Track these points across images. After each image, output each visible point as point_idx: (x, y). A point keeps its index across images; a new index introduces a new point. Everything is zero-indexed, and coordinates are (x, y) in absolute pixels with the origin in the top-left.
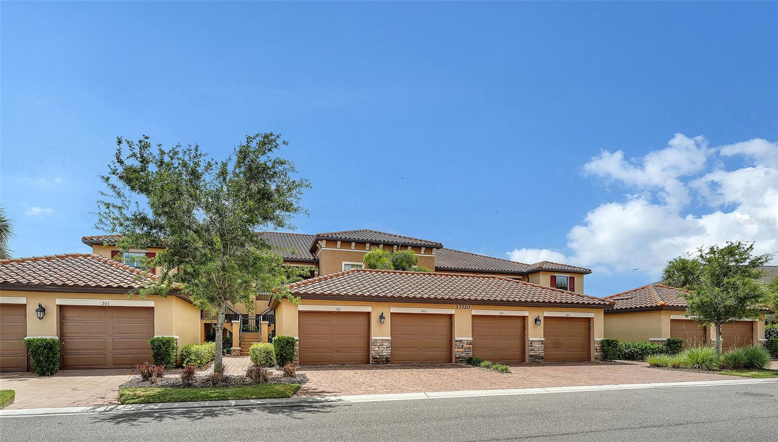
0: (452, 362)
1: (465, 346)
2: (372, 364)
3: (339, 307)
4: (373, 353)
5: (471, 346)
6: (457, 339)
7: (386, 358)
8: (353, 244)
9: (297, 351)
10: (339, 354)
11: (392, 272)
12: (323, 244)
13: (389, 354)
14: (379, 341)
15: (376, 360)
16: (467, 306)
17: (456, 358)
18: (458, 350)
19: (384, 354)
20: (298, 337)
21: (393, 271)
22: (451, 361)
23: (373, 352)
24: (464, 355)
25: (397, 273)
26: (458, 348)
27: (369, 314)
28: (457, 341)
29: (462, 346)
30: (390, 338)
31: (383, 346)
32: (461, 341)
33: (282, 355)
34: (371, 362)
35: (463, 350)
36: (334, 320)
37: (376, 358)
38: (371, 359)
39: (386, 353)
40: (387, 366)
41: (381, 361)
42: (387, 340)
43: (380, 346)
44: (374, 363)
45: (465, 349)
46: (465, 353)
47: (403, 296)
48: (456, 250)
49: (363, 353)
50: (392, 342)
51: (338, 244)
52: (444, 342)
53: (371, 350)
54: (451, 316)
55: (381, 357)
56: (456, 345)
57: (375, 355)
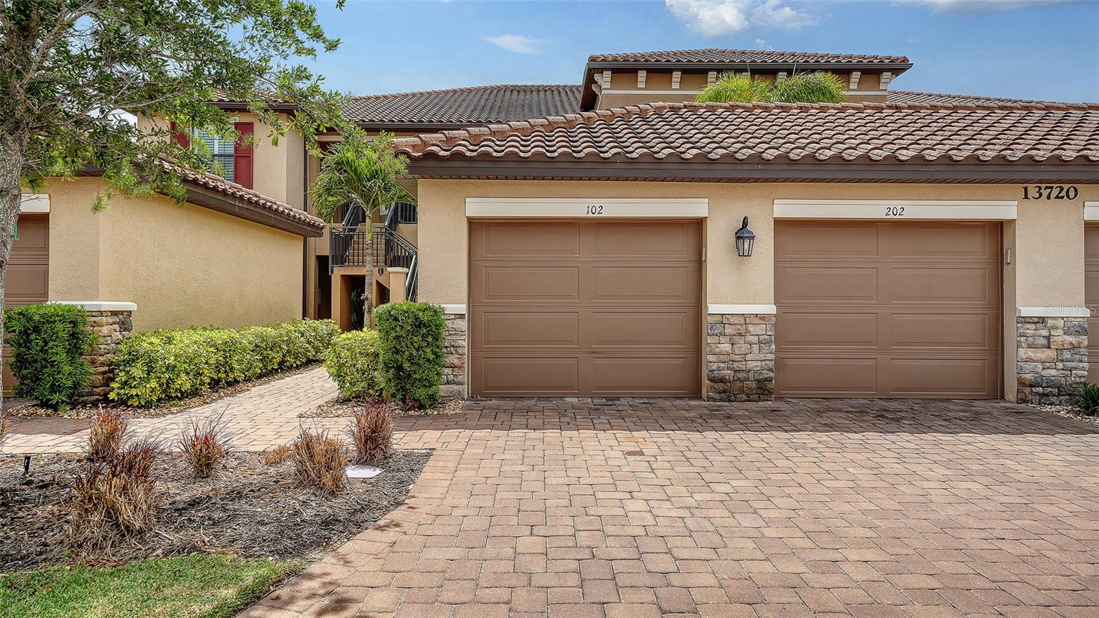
0: (1003, 398)
1: (1060, 338)
2: (709, 399)
3: (596, 202)
4: (711, 363)
5: (1084, 340)
6: (1026, 311)
7: (759, 381)
8: (677, 76)
9: (460, 351)
10: (599, 361)
11: (777, 107)
12: (604, 80)
13: (771, 364)
14: (733, 320)
15: (721, 386)
16: (1066, 187)
17: (1022, 383)
18: (1031, 353)
19: (751, 365)
20: (464, 306)
21: (779, 103)
22: (998, 393)
23: (711, 358)
24: (1054, 372)
25: (791, 108)
26: (1029, 346)
27: (698, 225)
28: (1026, 320)
29: (1048, 338)
30: (771, 309)
31: (750, 338)
32: (1042, 320)
33: (400, 368)
34: (704, 391)
35: (1051, 354)
36: (585, 250)
37: (722, 380)
38: (706, 382)
39: (758, 360)
40: (763, 413)
41: (742, 390)
42: (763, 317)
43: (737, 338)
44: (717, 396)
45: (1060, 350)
46: (1060, 365)
47: (822, 157)
48: (930, 92)
49: (680, 362)
50: (779, 324)
51: (639, 79)
52: (971, 324)
53: (706, 349)
54: (998, 229)
55: (741, 375)
56: (1021, 335)
57: (719, 369)
